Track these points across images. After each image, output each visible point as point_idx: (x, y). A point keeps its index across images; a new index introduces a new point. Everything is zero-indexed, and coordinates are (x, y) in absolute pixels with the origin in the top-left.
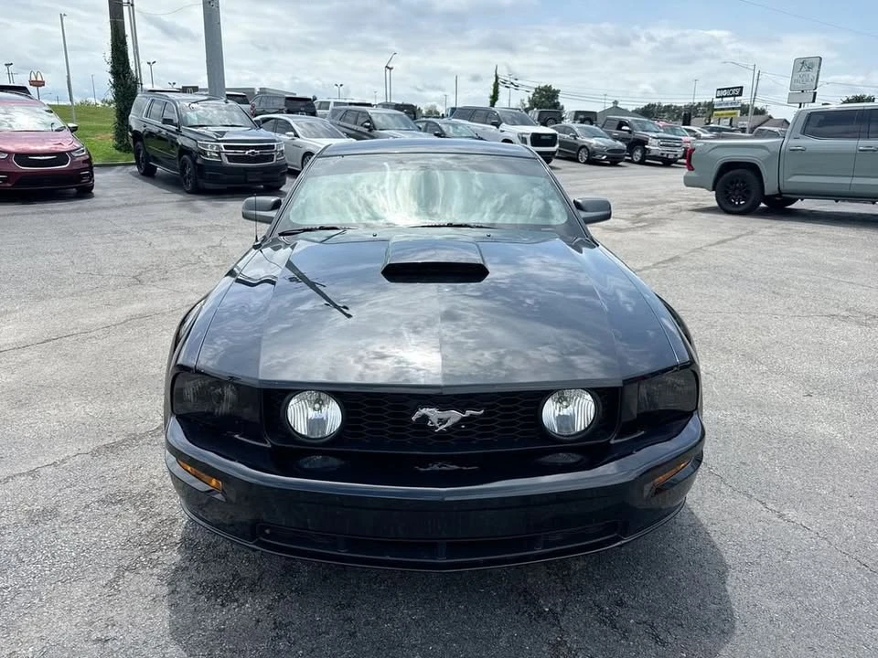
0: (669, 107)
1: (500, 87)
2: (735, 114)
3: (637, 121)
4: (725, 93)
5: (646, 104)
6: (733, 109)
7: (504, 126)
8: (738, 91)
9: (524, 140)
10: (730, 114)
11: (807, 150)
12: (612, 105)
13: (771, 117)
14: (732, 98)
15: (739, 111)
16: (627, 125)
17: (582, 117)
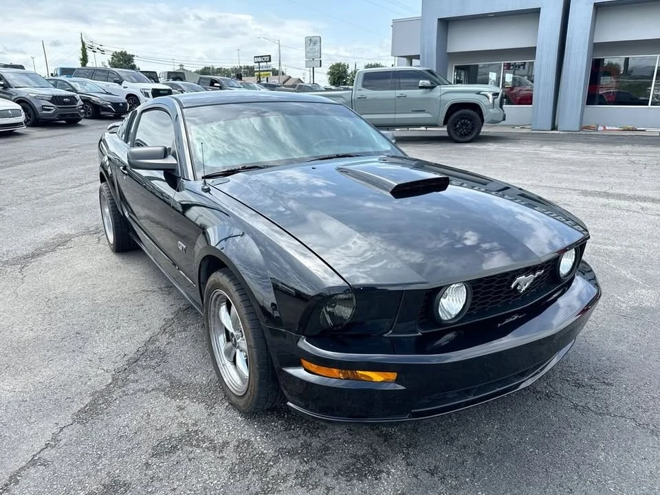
0: (220, 69)
1: (87, 51)
2: (269, 74)
3: (223, 79)
4: (260, 59)
5: (203, 67)
6: (267, 71)
7: (125, 83)
8: (268, 58)
9: (147, 95)
10: (266, 75)
11: (368, 98)
12: (179, 68)
13: (290, 77)
14: (265, 63)
15: (271, 73)
16: (217, 82)
17: (173, 76)
